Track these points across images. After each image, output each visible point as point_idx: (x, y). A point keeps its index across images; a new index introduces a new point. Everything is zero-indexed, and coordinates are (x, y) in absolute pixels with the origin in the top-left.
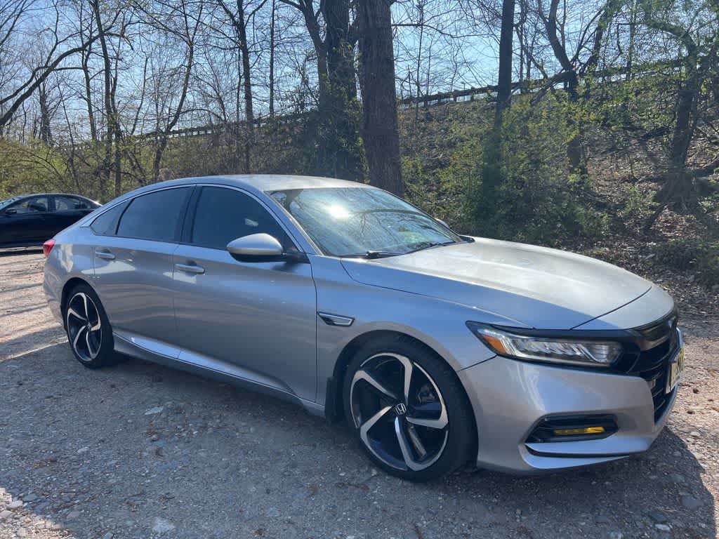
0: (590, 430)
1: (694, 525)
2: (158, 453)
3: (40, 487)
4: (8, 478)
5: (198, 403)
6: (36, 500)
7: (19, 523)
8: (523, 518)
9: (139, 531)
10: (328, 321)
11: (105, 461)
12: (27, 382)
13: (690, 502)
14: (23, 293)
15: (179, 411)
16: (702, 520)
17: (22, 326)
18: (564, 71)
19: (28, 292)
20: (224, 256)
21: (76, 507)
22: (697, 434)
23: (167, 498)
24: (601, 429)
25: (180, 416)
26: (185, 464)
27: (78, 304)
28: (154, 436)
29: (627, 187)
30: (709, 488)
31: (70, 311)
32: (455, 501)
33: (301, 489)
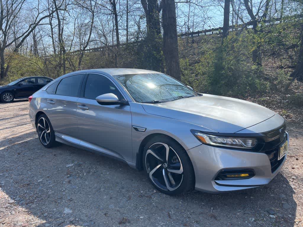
0: (243, 175)
1: (286, 216)
2: (69, 182)
3: (22, 195)
4: (10, 191)
5: (88, 162)
6: (19, 200)
7: (12, 209)
8: (214, 211)
9: (58, 213)
10: (136, 129)
11: (48, 185)
12: (21, 153)
13: (286, 206)
14: (24, 117)
15: (80, 165)
16: (290, 213)
17: (22, 131)
18: (252, 20)
19: (26, 117)
20: (94, 102)
21: (35, 203)
22: (295, 178)
23: (71, 200)
24: (247, 175)
25: (80, 167)
26: (79, 187)
27: (41, 122)
28: (68, 175)
29: (278, 71)
30: (296, 200)
31: (39, 125)
32: (186, 204)
33: (124, 197)
